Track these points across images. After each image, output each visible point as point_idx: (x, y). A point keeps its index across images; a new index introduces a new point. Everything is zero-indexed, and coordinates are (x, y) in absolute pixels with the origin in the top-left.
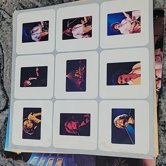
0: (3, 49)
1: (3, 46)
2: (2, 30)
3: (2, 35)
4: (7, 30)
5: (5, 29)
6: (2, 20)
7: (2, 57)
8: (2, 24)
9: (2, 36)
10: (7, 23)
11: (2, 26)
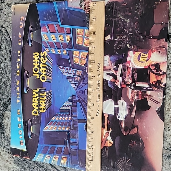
0: (10, 34)
1: (8, 31)
2: (3, 13)
3: (5, 18)
4: (9, 13)
5: (6, 12)
6: (1, 3)
7: (10, 42)
8: (2, 7)
9: (5, 20)
10: (7, 4)
11: (3, 10)
